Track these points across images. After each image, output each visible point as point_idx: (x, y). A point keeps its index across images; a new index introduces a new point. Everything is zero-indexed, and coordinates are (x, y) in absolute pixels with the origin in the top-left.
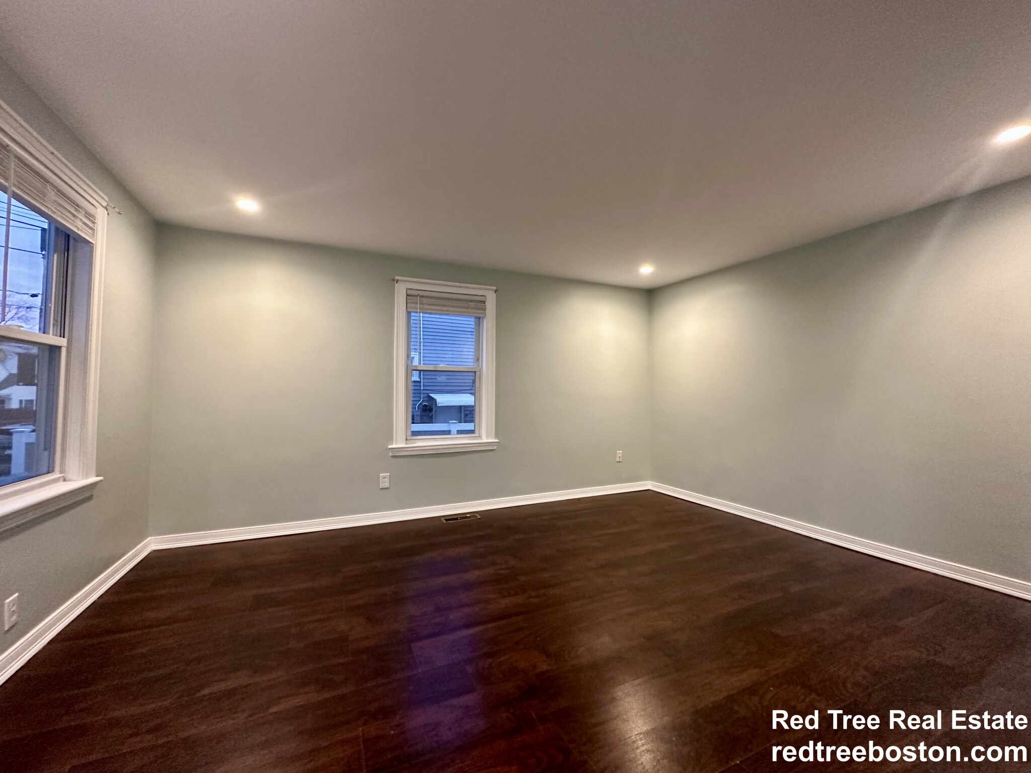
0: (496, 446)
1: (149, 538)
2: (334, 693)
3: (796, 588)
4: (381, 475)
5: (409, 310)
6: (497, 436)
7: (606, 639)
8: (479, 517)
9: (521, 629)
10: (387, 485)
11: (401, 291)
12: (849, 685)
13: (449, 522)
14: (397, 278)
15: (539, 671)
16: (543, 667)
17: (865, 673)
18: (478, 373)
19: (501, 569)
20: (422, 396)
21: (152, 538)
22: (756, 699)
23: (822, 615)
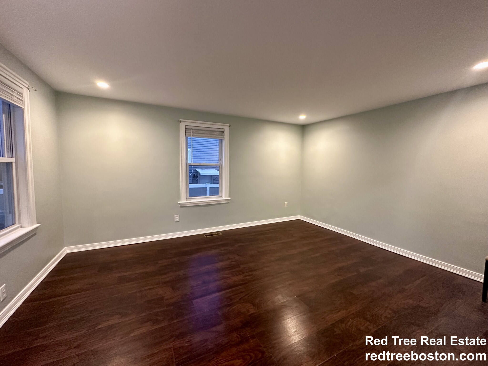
0: (229, 201)
1: (65, 248)
2: (159, 326)
3: (362, 270)
4: (175, 215)
5: (186, 136)
6: (229, 196)
7: (280, 297)
8: (221, 234)
9: (242, 292)
10: (178, 220)
11: (182, 126)
12: (383, 318)
13: (208, 237)
14: (180, 120)
15: (250, 313)
16: (252, 311)
17: (390, 312)
18: (220, 167)
19: (232, 262)
20: (193, 170)
21: (66, 247)
22: (344, 325)
23: (374, 284)
